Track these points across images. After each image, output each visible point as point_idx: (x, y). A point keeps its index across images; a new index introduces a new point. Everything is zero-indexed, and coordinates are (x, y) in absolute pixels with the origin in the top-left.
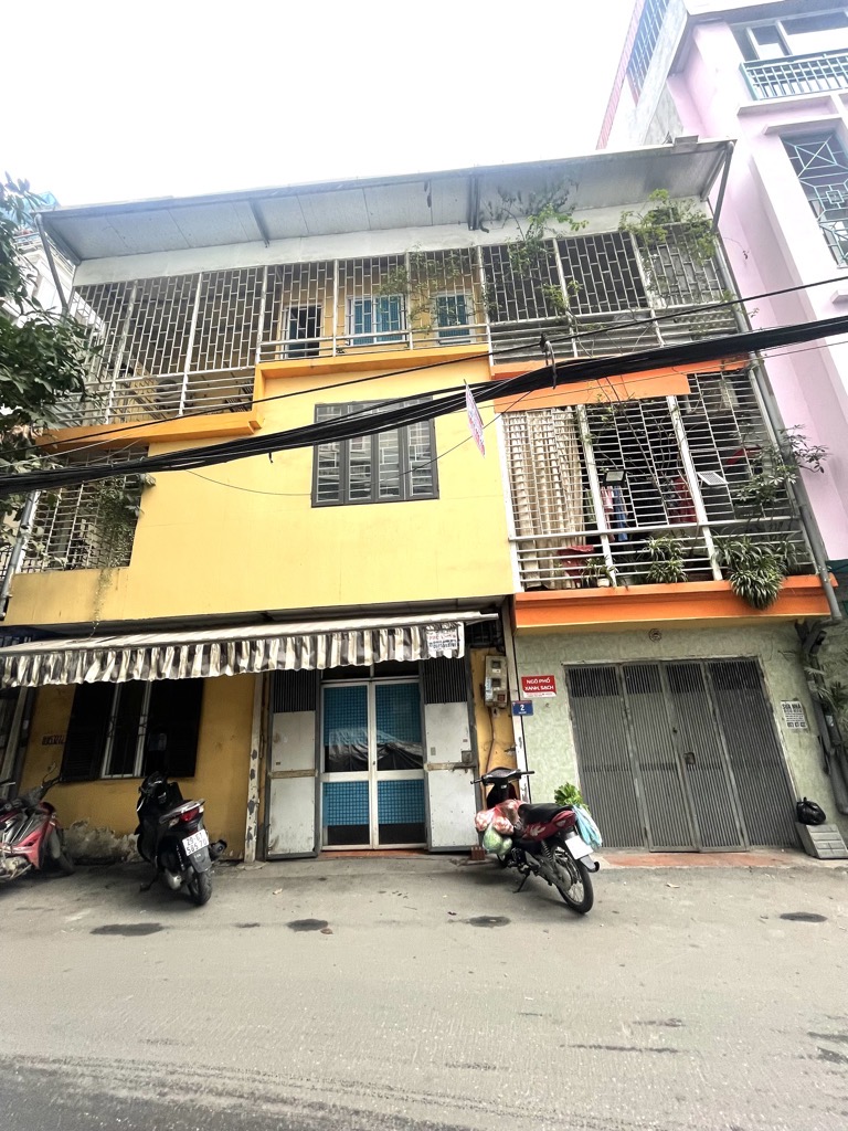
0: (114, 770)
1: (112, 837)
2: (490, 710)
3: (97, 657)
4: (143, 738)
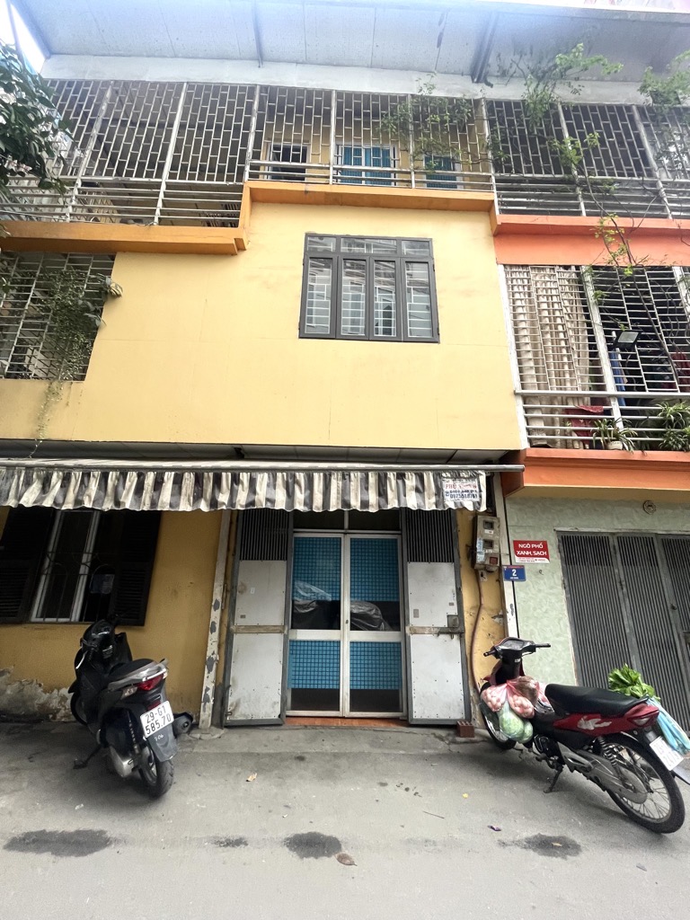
0: (48, 611)
1: (40, 690)
2: (478, 573)
3: (38, 477)
4: (86, 577)
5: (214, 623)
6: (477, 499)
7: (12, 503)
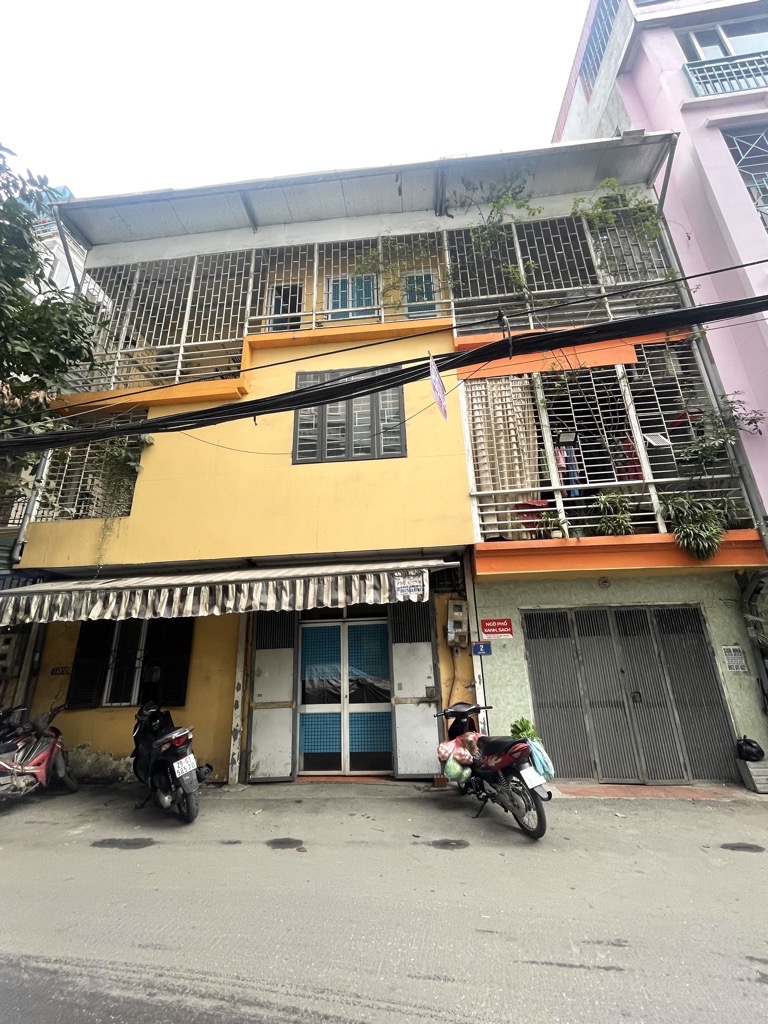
0: (114, 698)
1: (111, 759)
2: (453, 649)
3: (100, 597)
4: (140, 670)
5: (237, 702)
6: (421, 592)
7: (83, 617)
